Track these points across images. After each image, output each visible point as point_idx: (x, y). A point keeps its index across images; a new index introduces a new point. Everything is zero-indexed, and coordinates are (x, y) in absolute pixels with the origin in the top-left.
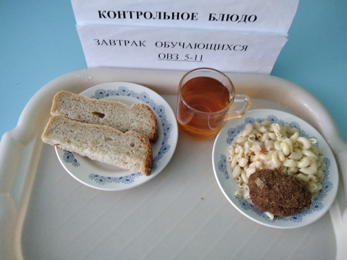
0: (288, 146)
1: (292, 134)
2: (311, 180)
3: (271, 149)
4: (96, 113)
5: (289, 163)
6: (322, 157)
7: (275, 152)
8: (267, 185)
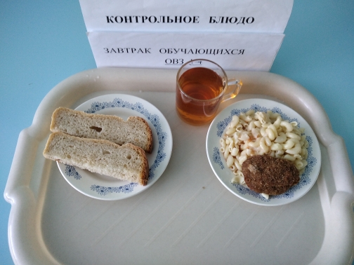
0: (273, 131)
1: (275, 119)
2: (297, 159)
3: (258, 137)
4: (93, 128)
5: (276, 147)
6: (304, 137)
7: (262, 139)
8: (259, 169)
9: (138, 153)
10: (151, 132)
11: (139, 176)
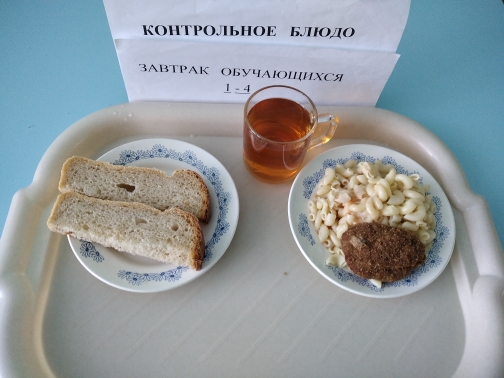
0: (385, 189)
1: (388, 173)
2: (420, 228)
3: (363, 197)
4: (122, 186)
5: (389, 211)
6: (430, 197)
7: (369, 200)
8: (366, 243)
9: (189, 222)
10: (208, 192)
11: (190, 255)
